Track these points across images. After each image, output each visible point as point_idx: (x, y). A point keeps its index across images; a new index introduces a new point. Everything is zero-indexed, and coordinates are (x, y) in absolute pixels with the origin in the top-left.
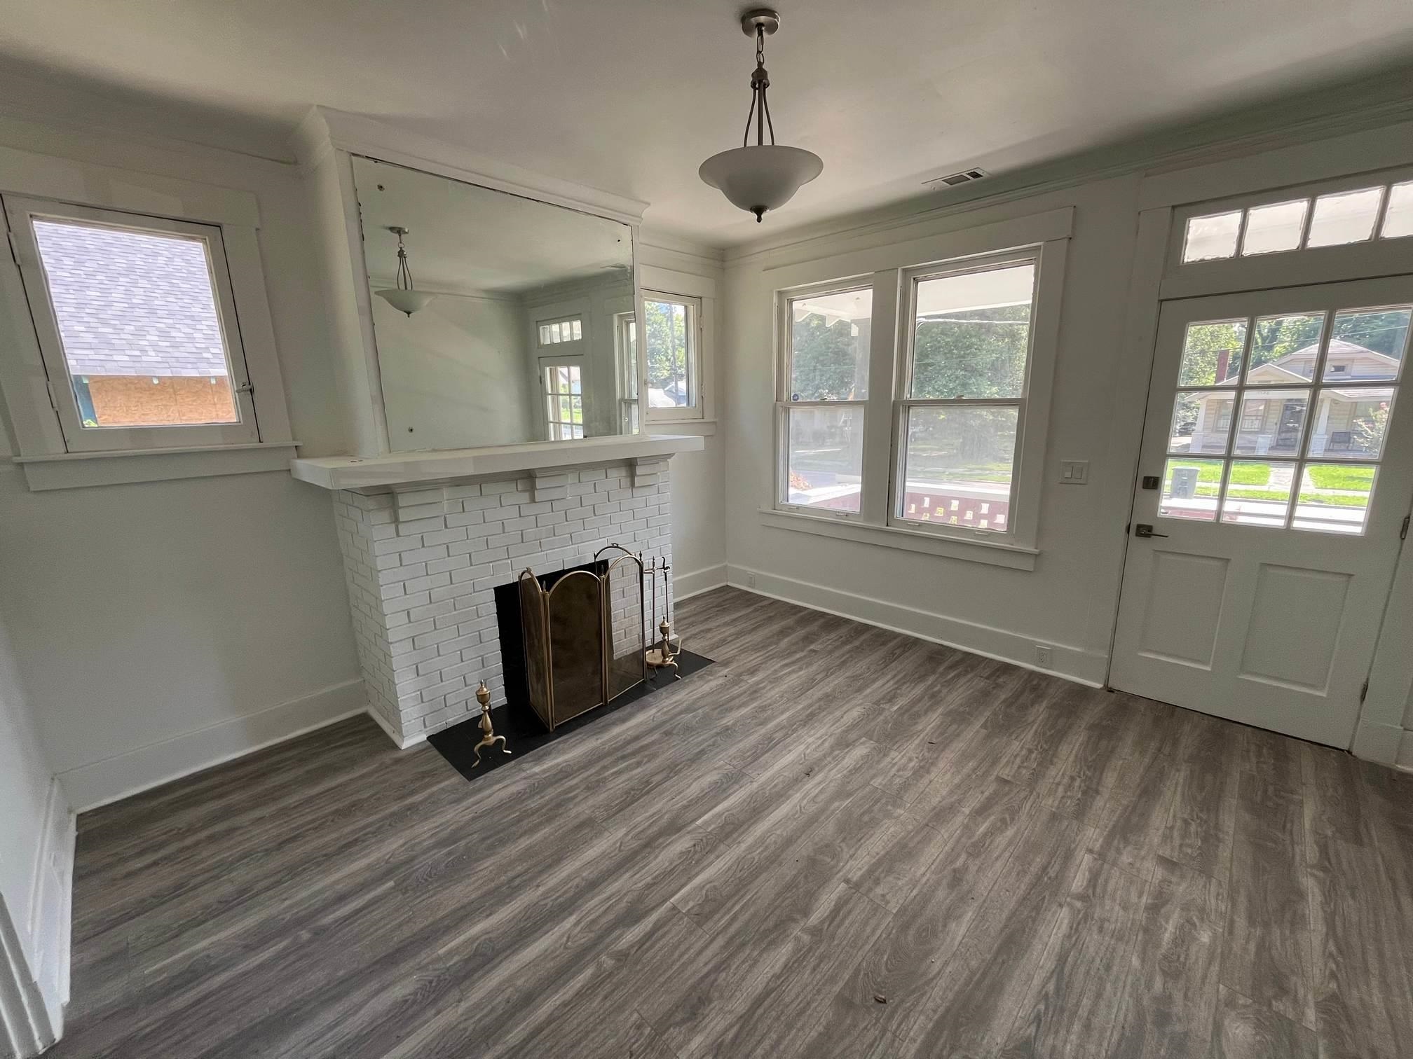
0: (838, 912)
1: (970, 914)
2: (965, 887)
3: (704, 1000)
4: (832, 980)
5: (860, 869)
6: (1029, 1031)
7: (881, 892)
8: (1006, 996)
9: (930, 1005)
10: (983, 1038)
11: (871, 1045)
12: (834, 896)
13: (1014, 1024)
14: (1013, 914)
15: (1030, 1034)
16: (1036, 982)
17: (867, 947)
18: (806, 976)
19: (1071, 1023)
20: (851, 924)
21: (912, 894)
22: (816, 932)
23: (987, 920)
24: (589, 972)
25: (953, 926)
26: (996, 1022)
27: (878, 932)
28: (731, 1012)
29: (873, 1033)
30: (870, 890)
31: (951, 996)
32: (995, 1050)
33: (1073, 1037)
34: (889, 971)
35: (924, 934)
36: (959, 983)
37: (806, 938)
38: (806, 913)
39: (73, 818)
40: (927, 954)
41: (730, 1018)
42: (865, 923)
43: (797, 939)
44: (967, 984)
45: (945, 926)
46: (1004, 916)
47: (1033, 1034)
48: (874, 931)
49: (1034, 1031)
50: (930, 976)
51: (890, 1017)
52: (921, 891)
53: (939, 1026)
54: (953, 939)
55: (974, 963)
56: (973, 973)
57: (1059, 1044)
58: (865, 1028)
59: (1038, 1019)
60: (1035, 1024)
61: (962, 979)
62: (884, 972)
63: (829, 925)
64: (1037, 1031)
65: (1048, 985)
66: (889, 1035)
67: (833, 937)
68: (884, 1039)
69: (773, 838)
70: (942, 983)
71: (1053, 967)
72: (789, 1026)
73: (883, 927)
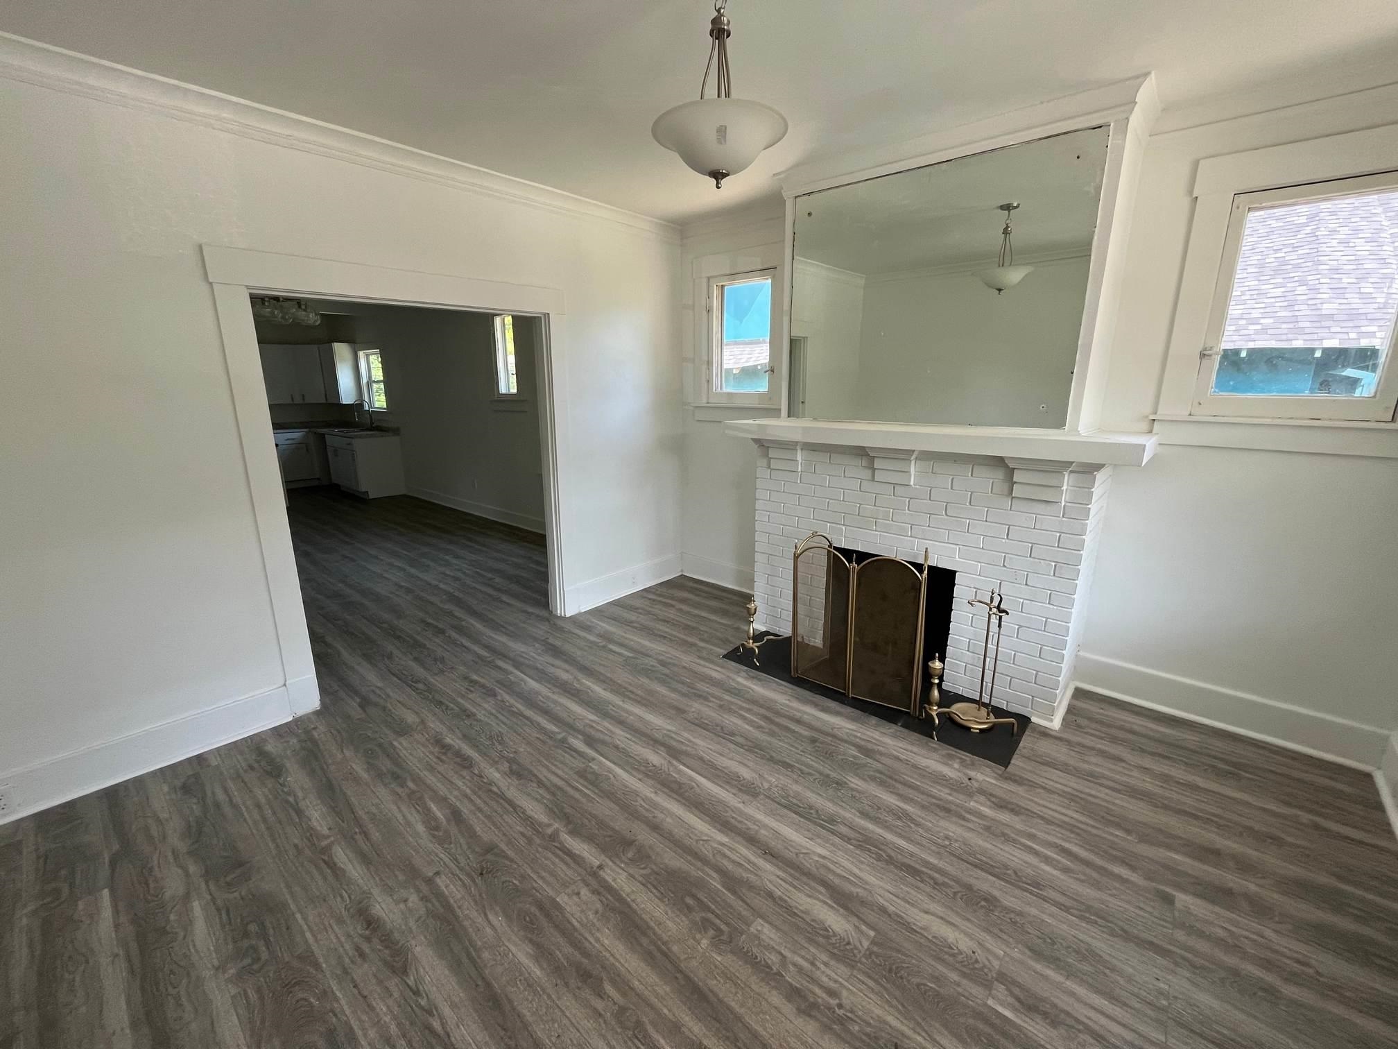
0: (568, 855)
1: (538, 973)
2: (573, 982)
3: (519, 776)
4: (509, 843)
5: (614, 880)
6: (412, 978)
7: (582, 893)
8: (447, 972)
9: (466, 905)
10: (425, 937)
11: (456, 860)
12: (586, 854)
13: (424, 969)
14: (526, 1026)
15: (409, 979)
16: (447, 1011)
17: (529, 871)
18: (518, 828)
19: (399, 1025)
20: (553, 863)
21: (574, 920)
22: (554, 837)
23: (525, 990)
24: (555, 729)
25: (529, 949)
26: (431, 952)
27: (540, 882)
28: (508, 789)
29: (463, 862)
30: (587, 885)
31: (466, 923)
32: (413, 943)
33: (387, 1019)
34: (503, 882)
35: (528, 919)
36: (474, 934)
37: (549, 831)
38: (572, 833)
39: (680, 574)
40: (508, 917)
41: (504, 789)
42: (553, 874)
43: (550, 825)
44: (470, 941)
45: (531, 941)
46: (525, 1012)
47: (408, 981)
48: (542, 878)
49: (410, 983)
50: (488, 913)
51: (468, 875)
52: (575, 929)
53: (448, 907)
54: (516, 945)
55: (486, 955)
56: (477, 950)
57: (390, 1002)
58: (469, 858)
59: (417, 993)
60: (414, 987)
61: (476, 939)
62: (504, 879)
63: (556, 847)
64: (408, 985)
65: (439, 1024)
66: (458, 872)
67: (546, 848)
68: (456, 868)
69: (661, 816)
70: (480, 920)
71: (453, 1039)
72: (489, 817)
73: (544, 886)
